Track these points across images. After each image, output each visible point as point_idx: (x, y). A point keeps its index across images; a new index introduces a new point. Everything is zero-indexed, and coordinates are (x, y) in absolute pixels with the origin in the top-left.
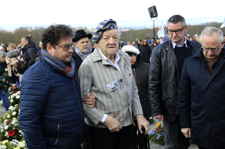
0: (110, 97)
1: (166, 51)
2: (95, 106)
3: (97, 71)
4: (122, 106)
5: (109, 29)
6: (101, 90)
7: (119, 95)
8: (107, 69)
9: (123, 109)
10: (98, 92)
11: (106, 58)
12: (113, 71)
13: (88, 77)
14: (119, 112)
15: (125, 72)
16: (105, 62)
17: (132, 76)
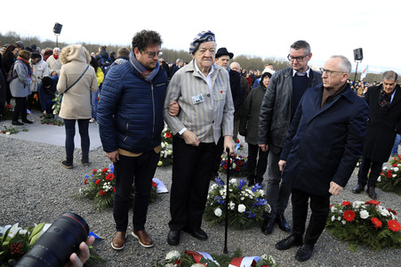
0: (194, 109)
1: (285, 78)
2: (178, 115)
3: (187, 81)
4: (205, 121)
5: (207, 40)
6: (186, 101)
7: (203, 110)
8: (197, 81)
9: (205, 125)
10: (183, 102)
11: (198, 70)
12: (202, 84)
13: (177, 86)
14: (201, 126)
15: (216, 88)
16: (195, 74)
17: (224, 93)
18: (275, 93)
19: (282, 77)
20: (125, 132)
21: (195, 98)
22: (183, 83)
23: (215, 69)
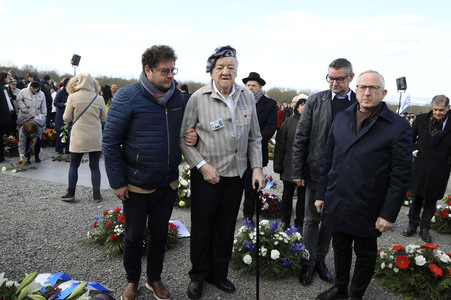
0: (213, 137)
1: (322, 102)
3: (204, 105)
4: (226, 150)
6: (204, 127)
7: (224, 137)
8: (216, 104)
9: (227, 155)
10: (201, 129)
11: (217, 91)
14: (222, 157)
15: (239, 111)
16: (214, 95)
17: (249, 118)
18: (311, 119)
19: (319, 101)
20: (135, 165)
21: (214, 124)
22: (200, 107)
23: (237, 90)
